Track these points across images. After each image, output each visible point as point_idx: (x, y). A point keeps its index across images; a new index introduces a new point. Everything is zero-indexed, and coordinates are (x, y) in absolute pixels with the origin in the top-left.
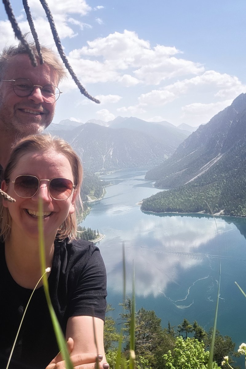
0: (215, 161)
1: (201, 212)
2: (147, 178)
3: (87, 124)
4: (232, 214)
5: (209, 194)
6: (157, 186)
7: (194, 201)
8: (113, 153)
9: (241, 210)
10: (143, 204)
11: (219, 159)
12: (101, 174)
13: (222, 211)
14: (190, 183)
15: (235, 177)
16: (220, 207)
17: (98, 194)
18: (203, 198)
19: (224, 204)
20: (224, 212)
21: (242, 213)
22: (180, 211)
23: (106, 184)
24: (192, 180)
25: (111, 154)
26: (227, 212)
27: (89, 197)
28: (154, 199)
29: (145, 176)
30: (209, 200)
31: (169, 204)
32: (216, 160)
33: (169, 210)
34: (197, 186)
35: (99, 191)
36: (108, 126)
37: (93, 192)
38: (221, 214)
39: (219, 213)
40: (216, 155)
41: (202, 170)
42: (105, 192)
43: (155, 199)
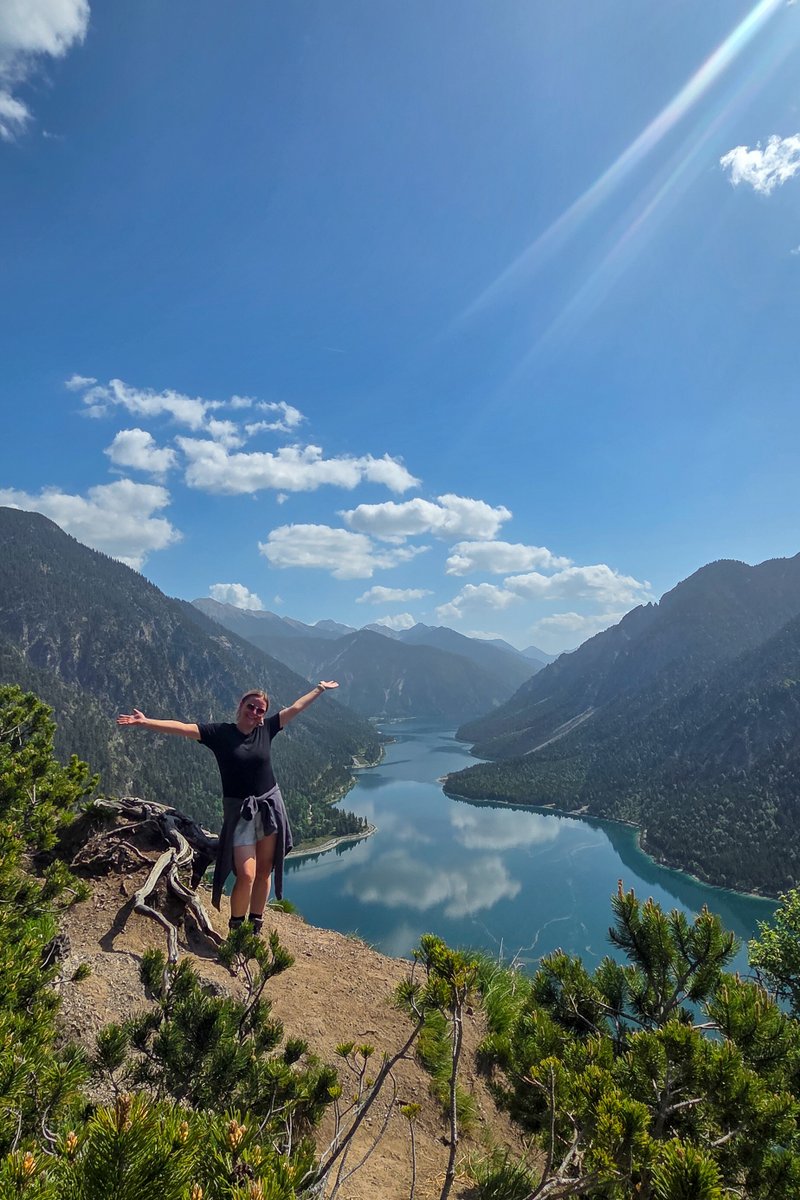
0: (582, 720)
1: (548, 807)
2: (459, 738)
3: (363, 631)
4: (601, 816)
5: (564, 776)
6: (475, 753)
7: (537, 785)
8: (403, 686)
9: (617, 810)
10: (448, 782)
11: (588, 716)
12: (379, 722)
13: (584, 808)
14: (533, 753)
15: (613, 751)
16: (583, 799)
17: (371, 756)
18: (554, 781)
19: (589, 796)
20: (588, 809)
21: (619, 815)
22: (512, 800)
23: (388, 740)
24: (538, 748)
25: (400, 688)
26: (593, 810)
27: (355, 760)
28: (467, 773)
29: (455, 733)
30: (563, 786)
31: (493, 786)
32: (583, 718)
33: (492, 796)
34: (545, 760)
35: (373, 750)
36: (398, 639)
37: (362, 752)
38: (583, 813)
39: (579, 812)
40: (583, 709)
41: (557, 734)
42: (384, 754)
43: (470, 775)
